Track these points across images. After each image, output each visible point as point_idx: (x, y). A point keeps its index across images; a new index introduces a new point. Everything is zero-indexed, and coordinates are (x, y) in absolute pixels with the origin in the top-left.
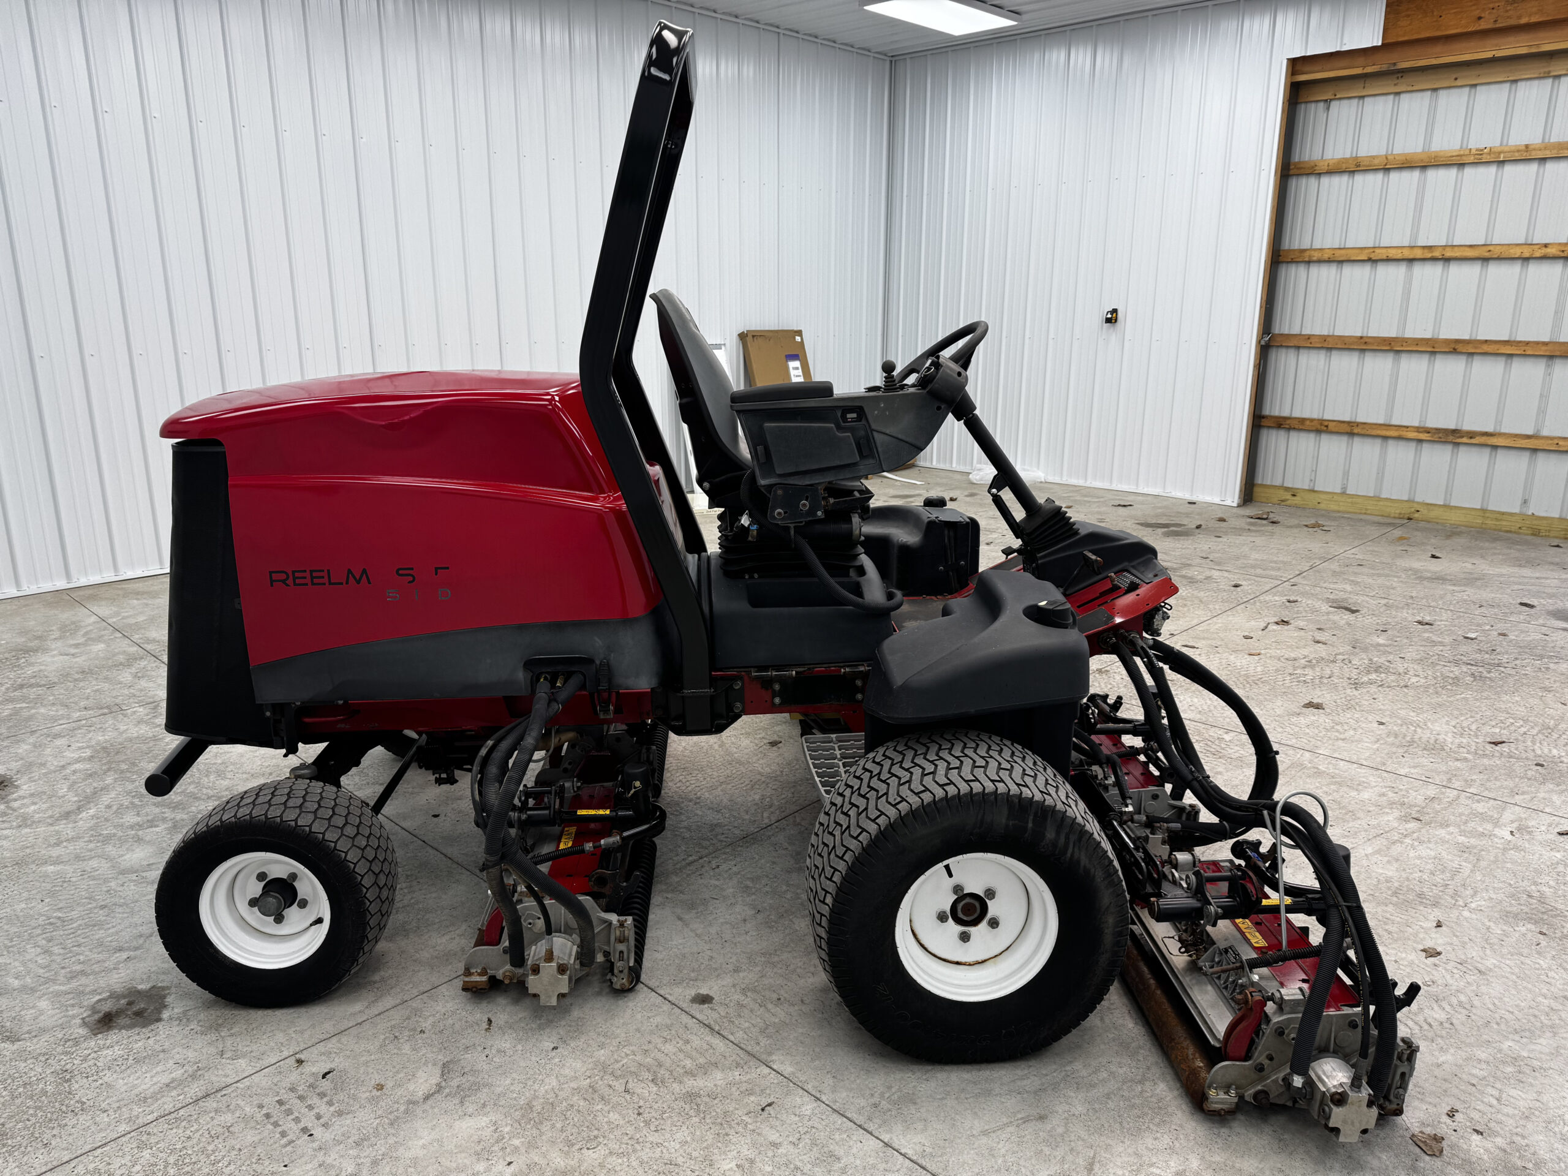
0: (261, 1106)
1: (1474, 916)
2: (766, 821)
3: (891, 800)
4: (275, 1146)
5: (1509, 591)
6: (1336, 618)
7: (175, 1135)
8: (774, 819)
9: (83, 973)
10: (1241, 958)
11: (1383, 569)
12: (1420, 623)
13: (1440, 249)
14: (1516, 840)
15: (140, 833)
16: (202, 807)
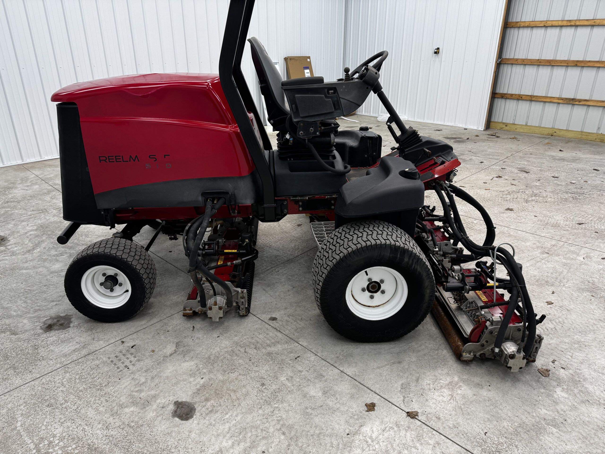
0: (109, 358)
1: (567, 290)
2: (297, 254)
3: (345, 247)
4: (115, 372)
5: (589, 164)
6: (520, 175)
7: (78, 368)
8: (299, 253)
9: (39, 310)
10: (478, 305)
11: (540, 155)
12: (553, 177)
13: (574, 21)
14: (586, 261)
15: (57, 258)
16: (80, 248)
